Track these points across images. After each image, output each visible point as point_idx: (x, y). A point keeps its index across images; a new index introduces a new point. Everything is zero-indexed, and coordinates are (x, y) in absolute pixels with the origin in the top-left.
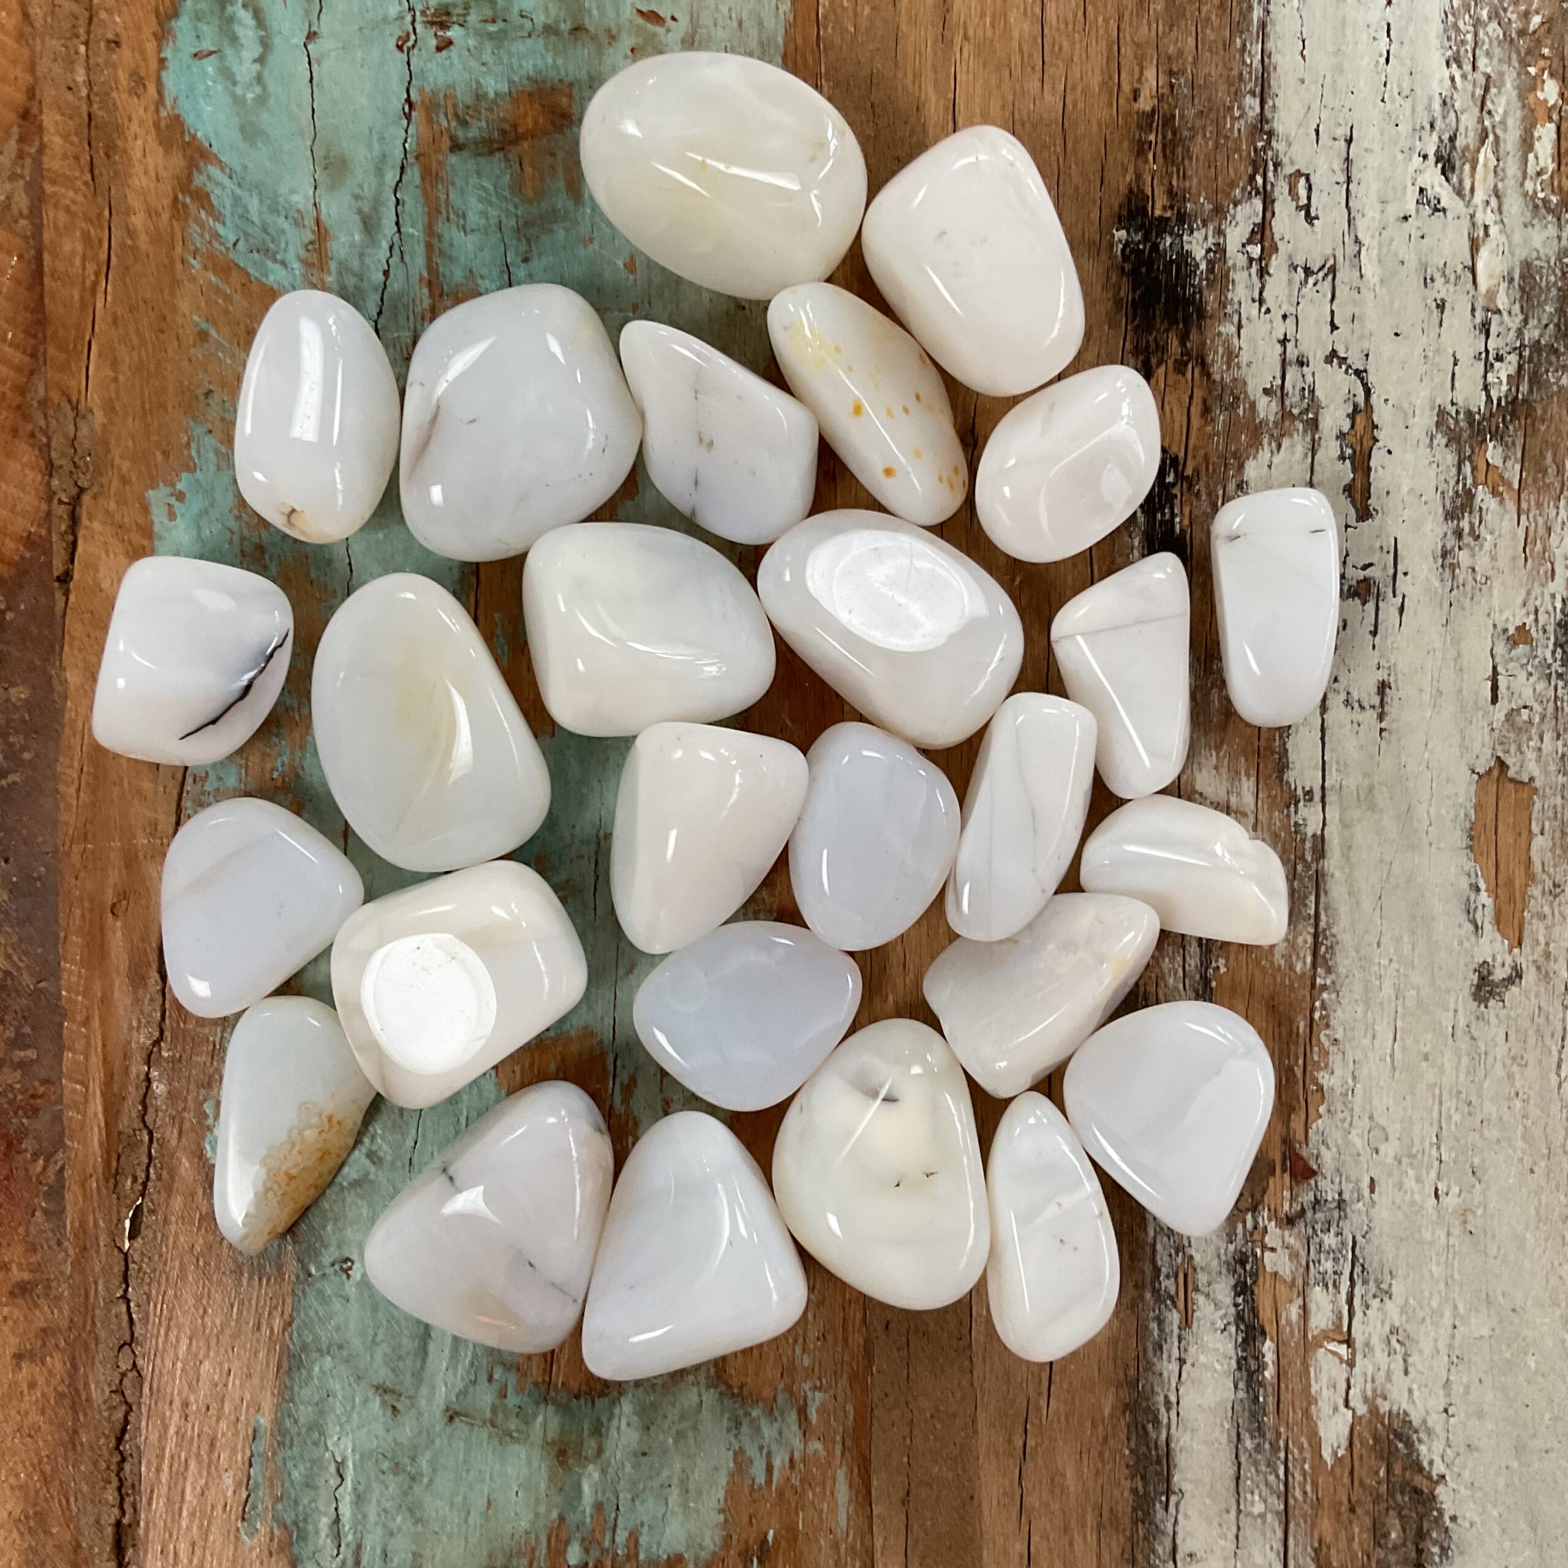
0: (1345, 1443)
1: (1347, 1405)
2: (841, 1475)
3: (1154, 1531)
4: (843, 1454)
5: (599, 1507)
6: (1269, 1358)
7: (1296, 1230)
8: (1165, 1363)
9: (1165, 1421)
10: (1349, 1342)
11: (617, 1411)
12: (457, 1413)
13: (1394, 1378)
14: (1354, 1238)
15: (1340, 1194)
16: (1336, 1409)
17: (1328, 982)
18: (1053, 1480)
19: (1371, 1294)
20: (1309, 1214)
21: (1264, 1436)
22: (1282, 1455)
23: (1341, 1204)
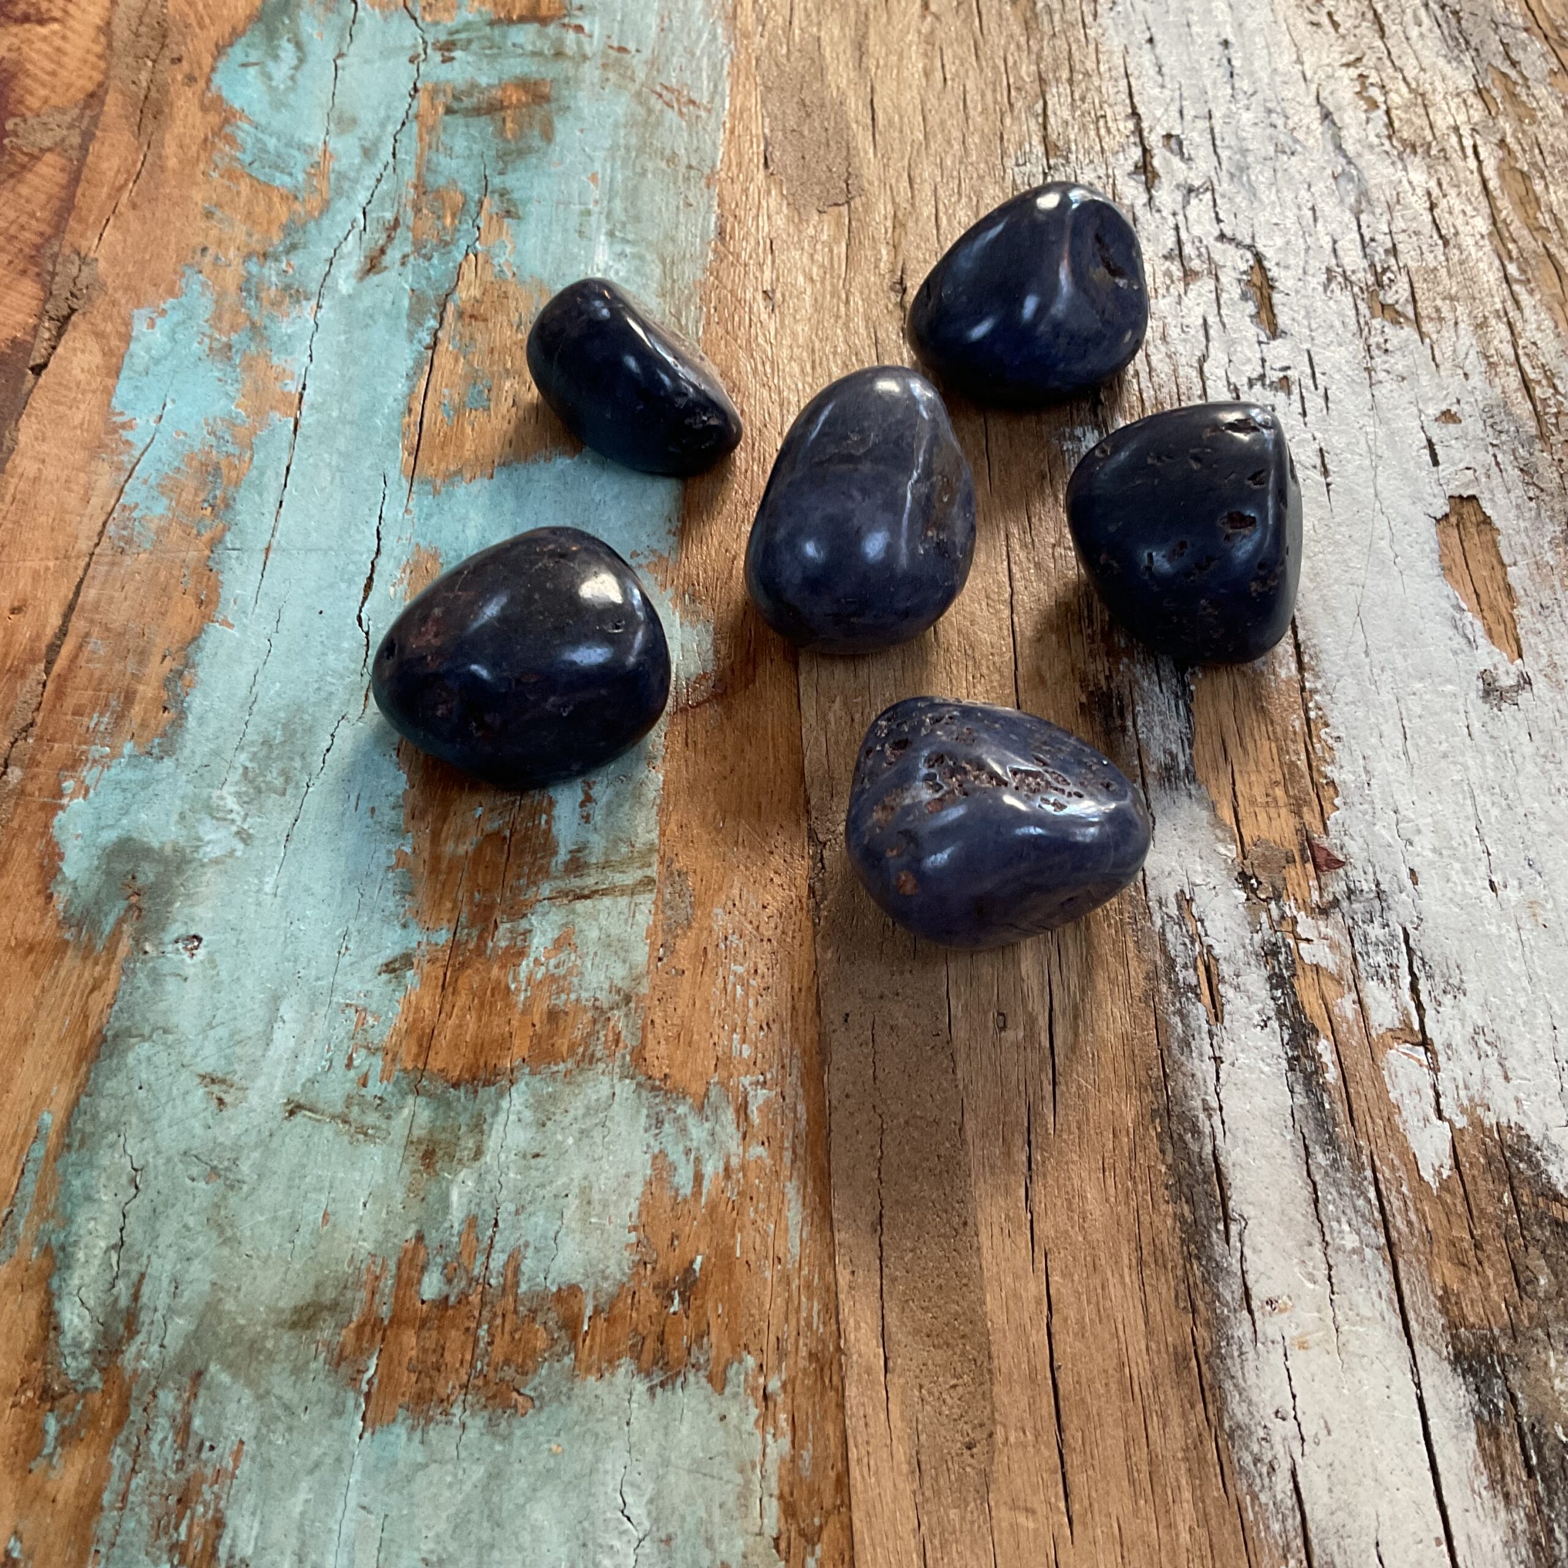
0: (1449, 1162)
1: (1440, 1117)
2: (791, 1189)
3: (1215, 1271)
4: (793, 1162)
5: (472, 1222)
6: (1328, 1058)
7: (1331, 921)
8: (1196, 1062)
9: (1207, 1130)
10: (1425, 1043)
11: (505, 1104)
12: (300, 1107)
13: (1492, 1084)
14: (1405, 930)
15: (1378, 885)
16: (1427, 1120)
17: (1319, 686)
18: (1070, 1203)
19: (1438, 992)
20: (1345, 904)
21: (1339, 1149)
22: (1369, 1173)
23: (1380, 895)
